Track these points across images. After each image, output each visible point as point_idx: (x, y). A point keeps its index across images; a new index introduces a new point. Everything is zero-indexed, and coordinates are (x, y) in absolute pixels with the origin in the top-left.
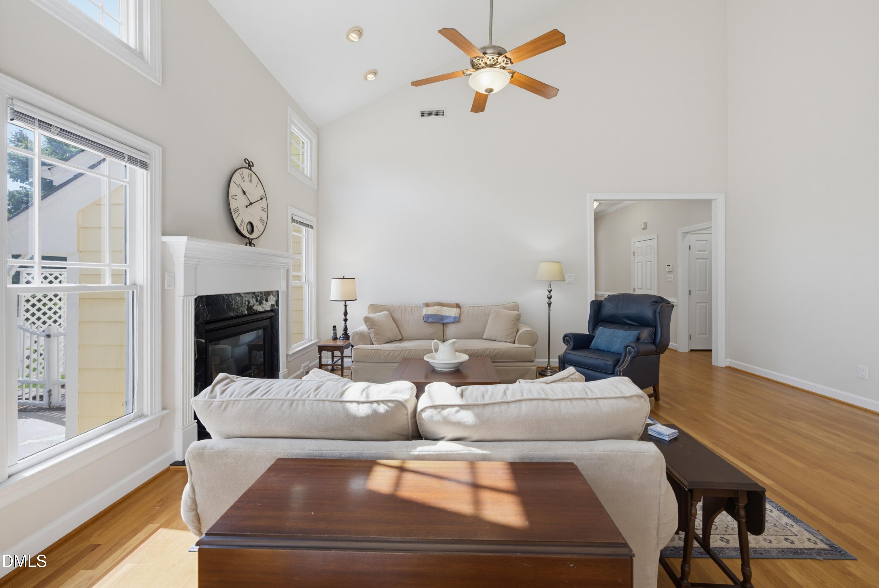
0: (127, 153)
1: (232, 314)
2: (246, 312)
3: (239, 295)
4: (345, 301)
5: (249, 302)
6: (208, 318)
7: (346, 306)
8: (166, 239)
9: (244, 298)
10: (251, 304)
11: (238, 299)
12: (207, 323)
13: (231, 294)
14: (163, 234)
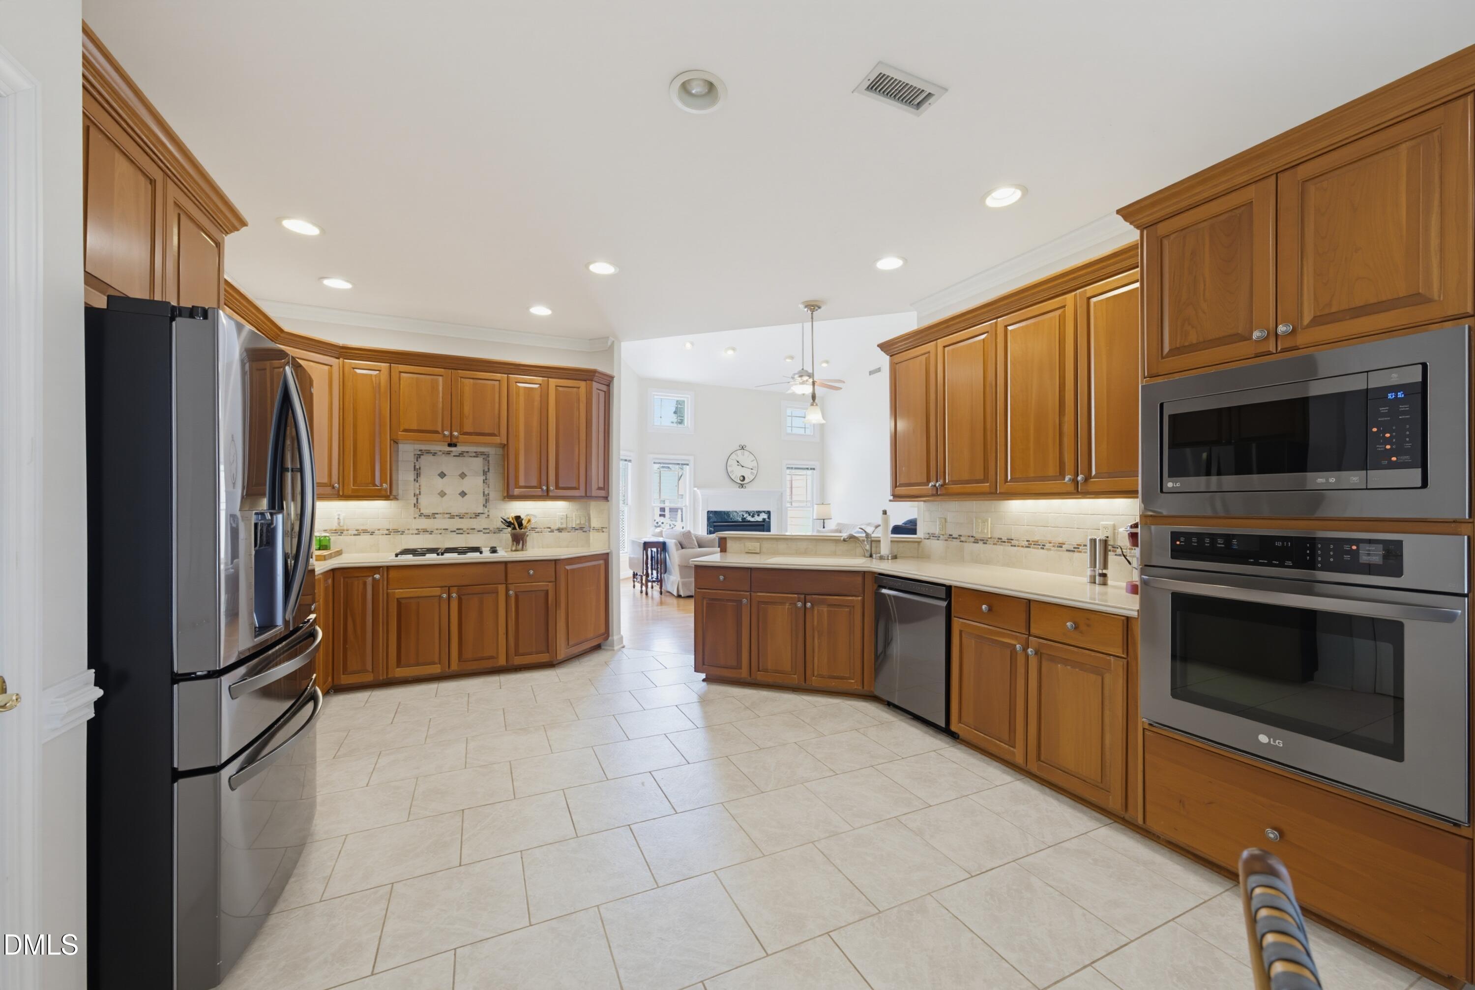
0: (681, 463)
1: (730, 520)
2: (741, 521)
3: (736, 512)
4: (824, 520)
5: (743, 516)
6: (715, 520)
7: (824, 523)
8: (696, 489)
9: (740, 514)
10: (745, 516)
11: (735, 513)
12: (714, 522)
13: (729, 512)
14: (695, 487)
